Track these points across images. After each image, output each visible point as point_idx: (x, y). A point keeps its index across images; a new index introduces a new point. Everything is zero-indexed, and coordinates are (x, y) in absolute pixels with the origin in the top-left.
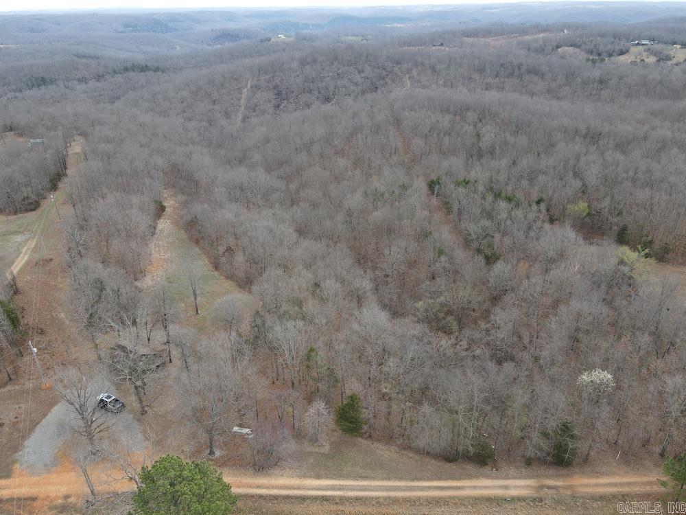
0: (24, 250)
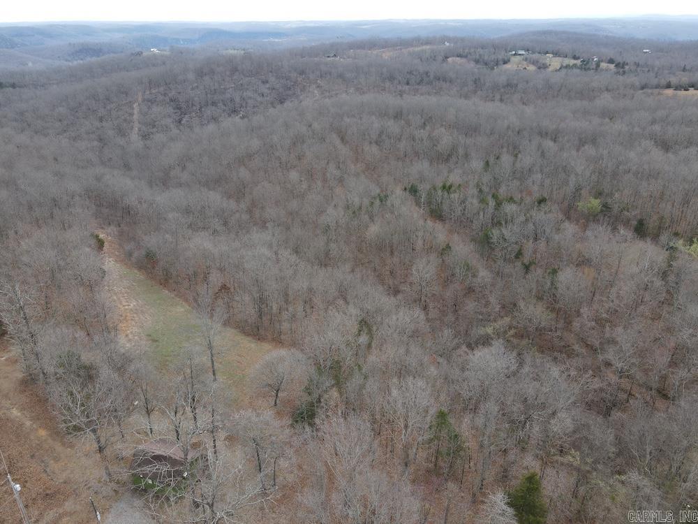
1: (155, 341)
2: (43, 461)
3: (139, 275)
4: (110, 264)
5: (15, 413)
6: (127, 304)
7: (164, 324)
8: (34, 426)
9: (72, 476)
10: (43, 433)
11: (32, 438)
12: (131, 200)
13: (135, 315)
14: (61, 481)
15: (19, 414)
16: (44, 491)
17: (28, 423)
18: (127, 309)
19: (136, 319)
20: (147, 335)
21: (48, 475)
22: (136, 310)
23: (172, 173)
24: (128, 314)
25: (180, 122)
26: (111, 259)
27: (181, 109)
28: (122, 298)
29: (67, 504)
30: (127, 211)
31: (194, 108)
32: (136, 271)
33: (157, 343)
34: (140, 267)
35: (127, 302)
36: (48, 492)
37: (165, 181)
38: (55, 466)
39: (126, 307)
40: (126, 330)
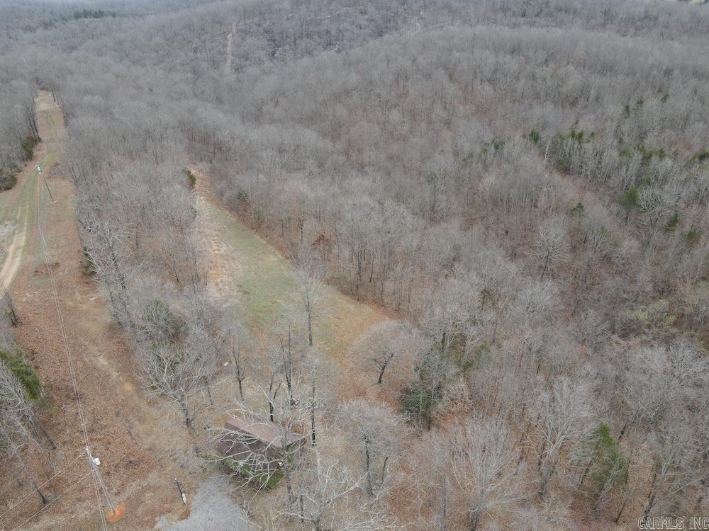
0: (11, 249)
1: (245, 293)
2: (128, 421)
3: (230, 217)
4: (201, 203)
5: (102, 361)
6: (217, 248)
7: (256, 274)
8: (121, 379)
9: (157, 442)
10: (129, 387)
11: (118, 392)
12: (224, 135)
13: (225, 262)
14: (146, 447)
15: (106, 363)
16: (128, 457)
17: (115, 375)
18: (217, 255)
19: (227, 266)
20: (238, 286)
21: (133, 439)
22: (227, 256)
23: (265, 109)
24: (219, 260)
25: (273, 55)
26: (202, 198)
27: (276, 41)
28: (212, 242)
29: (151, 476)
30: (219, 147)
31: (289, 40)
32: (227, 212)
33: (248, 296)
34: (232, 208)
35: (218, 246)
36: (132, 459)
37: (257, 116)
38: (139, 428)
39: (216, 252)
40: (216, 278)
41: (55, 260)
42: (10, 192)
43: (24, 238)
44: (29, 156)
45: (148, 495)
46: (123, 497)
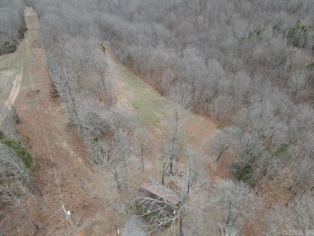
0: (15, 82)
1: (137, 108)
2: (81, 180)
3: (124, 68)
4: (110, 61)
5: (65, 145)
6: (119, 84)
7: (141, 98)
8: (76, 155)
9: (98, 194)
10: (80, 160)
11: (75, 163)
13: (124, 91)
14: (92, 196)
15: (67, 146)
16: (83, 202)
17: (72, 153)
19: (125, 93)
20: (132, 104)
21: (85, 191)
22: (125, 88)
23: (134, 16)
24: (121, 90)
28: (116, 81)
29: (97, 215)
34: (124, 64)
36: (86, 204)
38: (88, 185)
39: (119, 86)
40: (121, 100)
41: (37, 89)
42: (14, 54)
43: (21, 77)
44: (22, 37)
45: (97, 227)
46: (82, 228)
